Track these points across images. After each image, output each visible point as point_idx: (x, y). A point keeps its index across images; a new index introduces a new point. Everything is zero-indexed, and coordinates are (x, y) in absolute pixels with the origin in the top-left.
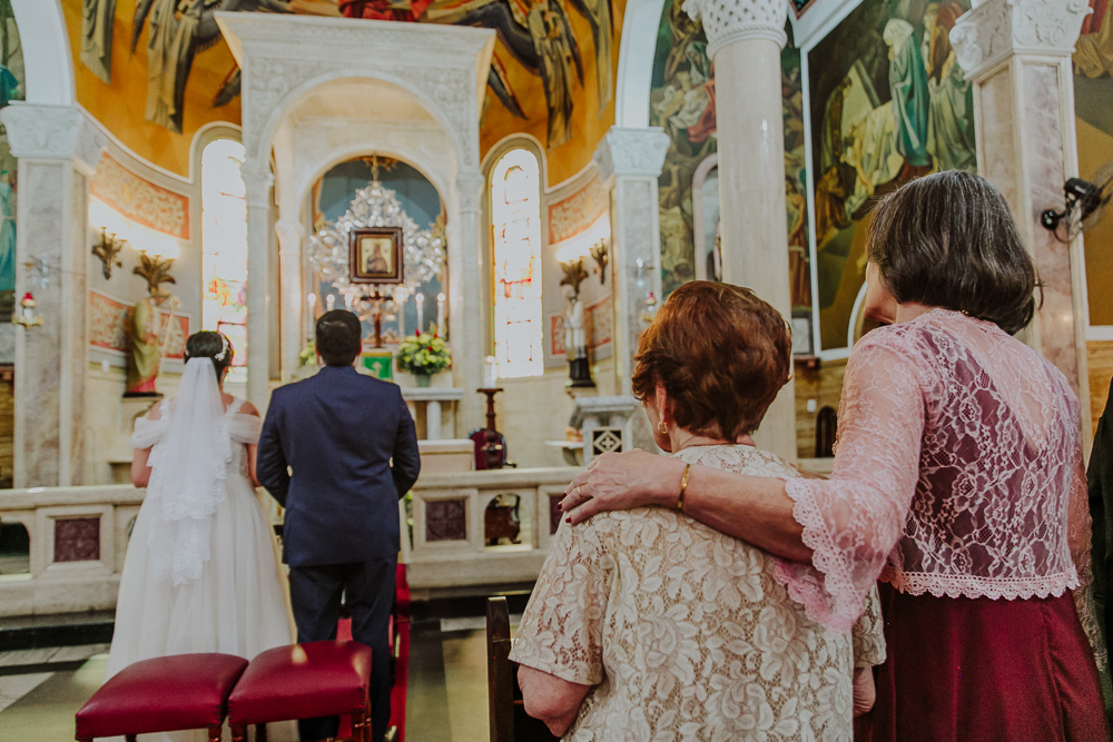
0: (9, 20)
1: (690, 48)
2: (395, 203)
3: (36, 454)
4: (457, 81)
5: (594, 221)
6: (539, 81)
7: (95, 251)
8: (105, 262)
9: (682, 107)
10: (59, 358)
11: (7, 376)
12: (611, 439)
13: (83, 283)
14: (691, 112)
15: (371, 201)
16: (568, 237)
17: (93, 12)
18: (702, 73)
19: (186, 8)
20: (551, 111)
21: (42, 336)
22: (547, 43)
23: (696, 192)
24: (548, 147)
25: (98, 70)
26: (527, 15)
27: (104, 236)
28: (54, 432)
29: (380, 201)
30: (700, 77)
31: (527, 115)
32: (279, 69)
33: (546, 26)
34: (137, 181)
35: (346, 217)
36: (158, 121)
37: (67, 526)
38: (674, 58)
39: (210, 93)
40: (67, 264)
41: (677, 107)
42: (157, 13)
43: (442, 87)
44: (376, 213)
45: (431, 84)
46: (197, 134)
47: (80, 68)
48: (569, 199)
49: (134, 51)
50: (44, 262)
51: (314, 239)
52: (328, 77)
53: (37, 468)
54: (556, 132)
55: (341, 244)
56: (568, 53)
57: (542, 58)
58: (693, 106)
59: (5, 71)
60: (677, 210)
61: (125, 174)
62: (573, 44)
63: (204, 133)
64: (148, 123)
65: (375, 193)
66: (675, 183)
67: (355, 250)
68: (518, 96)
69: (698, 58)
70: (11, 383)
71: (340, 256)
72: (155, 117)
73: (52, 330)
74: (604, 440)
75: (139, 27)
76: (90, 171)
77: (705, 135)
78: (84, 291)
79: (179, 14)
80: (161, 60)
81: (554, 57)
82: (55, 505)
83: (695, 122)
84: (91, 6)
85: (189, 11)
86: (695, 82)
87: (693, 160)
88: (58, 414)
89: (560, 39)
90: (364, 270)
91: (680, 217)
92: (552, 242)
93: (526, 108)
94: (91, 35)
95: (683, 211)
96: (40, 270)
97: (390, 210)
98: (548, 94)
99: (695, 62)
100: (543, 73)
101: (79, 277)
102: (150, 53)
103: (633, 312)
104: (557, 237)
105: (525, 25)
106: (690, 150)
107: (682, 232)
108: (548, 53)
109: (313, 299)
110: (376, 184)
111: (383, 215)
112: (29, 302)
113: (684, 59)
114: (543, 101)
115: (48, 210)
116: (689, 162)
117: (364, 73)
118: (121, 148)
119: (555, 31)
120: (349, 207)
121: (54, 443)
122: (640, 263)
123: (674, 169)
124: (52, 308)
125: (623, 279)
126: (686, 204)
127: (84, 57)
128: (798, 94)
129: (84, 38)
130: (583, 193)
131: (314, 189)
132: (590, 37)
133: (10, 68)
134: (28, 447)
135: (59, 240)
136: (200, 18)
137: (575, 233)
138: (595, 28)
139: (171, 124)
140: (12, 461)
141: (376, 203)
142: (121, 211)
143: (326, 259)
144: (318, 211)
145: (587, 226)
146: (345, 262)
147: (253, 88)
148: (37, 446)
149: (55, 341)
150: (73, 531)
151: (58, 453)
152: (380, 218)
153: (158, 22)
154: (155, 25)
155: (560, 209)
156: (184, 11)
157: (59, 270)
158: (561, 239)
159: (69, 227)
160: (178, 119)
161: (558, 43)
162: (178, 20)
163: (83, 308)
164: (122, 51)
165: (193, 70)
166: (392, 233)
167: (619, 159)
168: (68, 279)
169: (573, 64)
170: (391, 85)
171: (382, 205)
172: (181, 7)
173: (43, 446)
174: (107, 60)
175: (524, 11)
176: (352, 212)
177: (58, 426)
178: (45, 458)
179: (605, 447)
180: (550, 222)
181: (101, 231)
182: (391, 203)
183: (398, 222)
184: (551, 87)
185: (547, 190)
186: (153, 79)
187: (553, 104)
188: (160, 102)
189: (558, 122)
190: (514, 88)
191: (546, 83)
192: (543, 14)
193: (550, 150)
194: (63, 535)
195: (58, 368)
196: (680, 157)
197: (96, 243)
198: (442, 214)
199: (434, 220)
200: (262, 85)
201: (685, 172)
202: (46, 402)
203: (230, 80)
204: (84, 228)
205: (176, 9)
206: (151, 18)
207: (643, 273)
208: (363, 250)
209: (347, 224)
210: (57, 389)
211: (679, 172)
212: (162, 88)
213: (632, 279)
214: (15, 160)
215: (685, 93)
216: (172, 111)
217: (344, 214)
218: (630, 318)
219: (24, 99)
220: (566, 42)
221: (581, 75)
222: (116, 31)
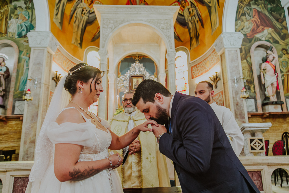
0: (33, 10)
1: (245, 9)
2: (143, 68)
3: (27, 146)
4: (167, 23)
5: (210, 69)
6: (187, 30)
7: (53, 79)
8: (56, 83)
9: (244, 27)
10: (38, 112)
11: (21, 119)
12: (258, 143)
13: (48, 88)
14: (247, 29)
15: (136, 67)
16: (199, 76)
17: (58, 8)
18: (250, 17)
19: (85, 13)
20: (191, 38)
21: (33, 104)
22: (190, 18)
23: (252, 55)
24: (190, 49)
25: (58, 25)
26: (183, 10)
27: (56, 74)
28: (34, 138)
29: (138, 67)
30: (249, 18)
31: (182, 41)
32: (112, 22)
33: (190, 13)
34: (68, 61)
35: (128, 72)
36: (75, 44)
37: (20, 180)
38: (240, 12)
39: (90, 38)
40: (43, 81)
41: (242, 27)
42: (77, 14)
43: (162, 25)
44: (137, 71)
45: (159, 24)
46: (86, 49)
47: (52, 23)
48: (199, 64)
49: (69, 23)
50: (36, 80)
51: (119, 79)
52: (127, 23)
53: (27, 150)
54: (193, 44)
55: (127, 80)
56: (197, 19)
57: (188, 23)
58: (248, 27)
59: (31, 24)
60: (245, 61)
61: (65, 58)
62: (199, 16)
63: (88, 49)
64: (72, 44)
65: (137, 64)
66: (244, 52)
67: (131, 81)
68: (180, 36)
69: (248, 12)
70: (22, 120)
71: (127, 84)
72: (75, 43)
73: (36, 103)
74: (255, 143)
75: (71, 17)
76: (53, 53)
77: (253, 36)
78: (49, 90)
79: (83, 15)
80: (77, 27)
81: (192, 22)
82: (14, 170)
83: (249, 32)
84: (58, 6)
85: (85, 14)
86: (248, 19)
87: (249, 44)
88: (36, 132)
89: (195, 16)
90: (134, 88)
91: (247, 63)
92: (193, 78)
93: (182, 39)
94: (57, 14)
95: (247, 61)
96: (34, 83)
97: (141, 69)
98: (190, 33)
99: (247, 13)
100: (188, 27)
101: (47, 86)
102: (74, 25)
103: (234, 96)
104: (195, 76)
105: (182, 14)
106: (248, 41)
107: (248, 68)
108: (190, 21)
109: (118, 97)
110: (138, 62)
111: (139, 71)
112: (29, 92)
113: (243, 12)
114: (188, 36)
115: (39, 64)
116: (248, 45)
117: (138, 22)
118: (64, 50)
119: (193, 13)
120: (129, 69)
121: (34, 142)
122: (235, 78)
123: (243, 47)
124: (37, 95)
125: (229, 84)
126: (248, 59)
127: (54, 20)
128: (285, 21)
129: (55, 15)
130: (205, 61)
131: (118, 65)
132: (207, 11)
133: (32, 23)
134: (25, 143)
135: (41, 73)
136: (88, 16)
137: (202, 74)
138: (209, 8)
139: (79, 45)
140: (19, 148)
141: (137, 68)
142: (63, 68)
143: (122, 85)
144: (119, 72)
145: (207, 71)
146: (128, 85)
147: (104, 27)
148: (28, 143)
149: (37, 106)
150: (22, 183)
151: (35, 145)
152: (138, 72)
153: (77, 16)
154: (76, 17)
155: (195, 67)
156: (84, 14)
157: (40, 82)
158: (196, 77)
159: (45, 69)
160: (81, 44)
161: (194, 17)
162: (82, 17)
163: (48, 96)
164: (66, 22)
165: (86, 31)
166: (142, 77)
167: (226, 42)
168: (43, 86)
169: (199, 22)
170: (146, 26)
171: (139, 68)
172: (83, 13)
173: (30, 142)
174: (61, 23)
175: (182, 10)
176: (130, 70)
177: (35, 136)
178: (30, 147)
179: (256, 146)
180: (192, 72)
181: (55, 73)
182: (142, 67)
183: (144, 73)
184: (191, 31)
185: (190, 62)
186: (74, 32)
187: (191, 36)
188: (76, 39)
189: (194, 41)
190: (178, 33)
191: (189, 30)
192: (189, 9)
193: (191, 50)
194: (18, 185)
195: (37, 115)
196: (245, 43)
197: (54, 76)
198: (156, 72)
199: (153, 74)
200: (106, 27)
201: (247, 48)
202: (32, 127)
203: (96, 35)
204: (50, 71)
205: (82, 13)
206: (75, 15)
207: (237, 82)
208: (133, 82)
209: (128, 74)
210: (36, 122)
211: (245, 48)
212: (77, 35)
213: (233, 84)
214: (30, 48)
215: (245, 23)
216: (79, 42)
217: (128, 71)
218: (233, 98)
219: (35, 30)
220: (197, 16)
221: (202, 25)
222: (65, 16)
